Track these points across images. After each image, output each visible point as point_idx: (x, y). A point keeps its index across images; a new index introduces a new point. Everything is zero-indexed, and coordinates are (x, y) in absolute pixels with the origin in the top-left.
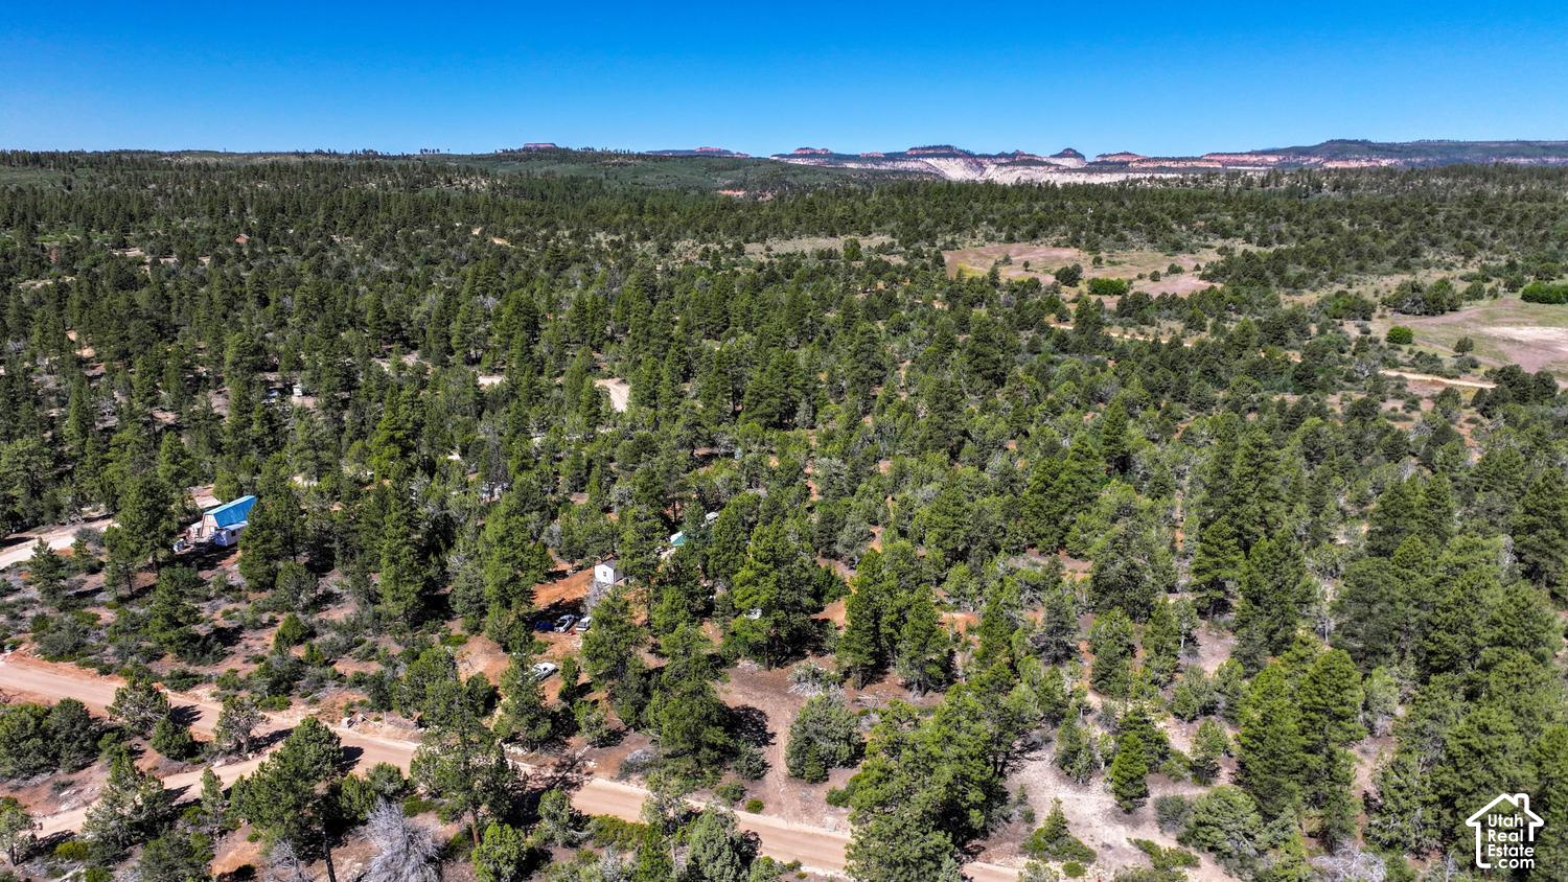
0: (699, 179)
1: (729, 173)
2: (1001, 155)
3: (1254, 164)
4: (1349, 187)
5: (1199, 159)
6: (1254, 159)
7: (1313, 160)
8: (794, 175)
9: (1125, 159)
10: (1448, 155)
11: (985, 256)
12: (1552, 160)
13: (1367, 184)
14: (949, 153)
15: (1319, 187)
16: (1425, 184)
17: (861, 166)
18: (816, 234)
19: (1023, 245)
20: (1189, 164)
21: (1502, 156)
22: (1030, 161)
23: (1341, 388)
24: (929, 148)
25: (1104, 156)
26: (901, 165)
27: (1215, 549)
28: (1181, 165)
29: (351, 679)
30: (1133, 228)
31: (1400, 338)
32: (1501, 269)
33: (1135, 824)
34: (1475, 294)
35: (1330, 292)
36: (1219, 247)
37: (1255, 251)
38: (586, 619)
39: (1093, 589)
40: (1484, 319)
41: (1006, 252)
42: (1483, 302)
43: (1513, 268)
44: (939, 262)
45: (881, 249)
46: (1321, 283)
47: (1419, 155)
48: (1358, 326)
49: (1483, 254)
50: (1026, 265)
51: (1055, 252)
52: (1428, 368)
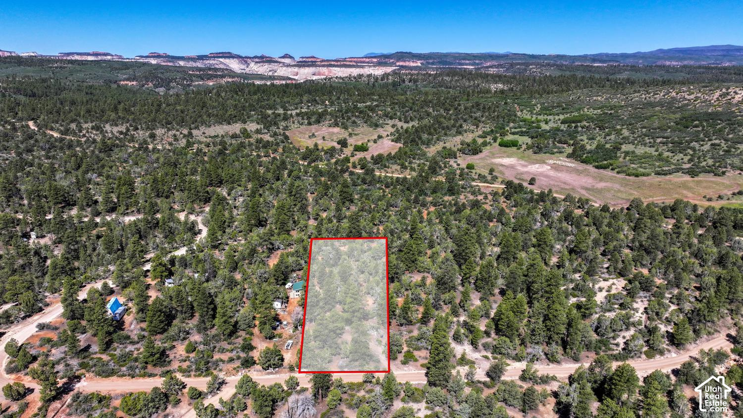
2: (256, 57)
4: (416, 81)
5: (345, 60)
6: (368, 60)
7: (391, 61)
8: (162, 73)
9: (313, 60)
10: (441, 59)
11: (303, 133)
14: (230, 56)
15: (404, 81)
16: (442, 79)
17: (186, 63)
18: (221, 123)
19: (315, 126)
21: (460, 60)
22: (270, 61)
23: (462, 192)
24: (220, 53)
25: (303, 58)
26: (207, 63)
27: (469, 267)
29: (226, 360)
30: (356, 116)
31: (470, 167)
32: (489, 132)
33: (480, 351)
34: (485, 144)
35: (439, 146)
36: (391, 124)
37: (405, 126)
38: (285, 323)
39: (438, 284)
40: (491, 155)
41: (311, 131)
42: (488, 147)
43: (492, 131)
44: (287, 138)
45: (258, 131)
46: (435, 143)
47: (431, 59)
48: (455, 162)
49: (481, 125)
50: (324, 138)
51: (332, 130)
52: (484, 180)
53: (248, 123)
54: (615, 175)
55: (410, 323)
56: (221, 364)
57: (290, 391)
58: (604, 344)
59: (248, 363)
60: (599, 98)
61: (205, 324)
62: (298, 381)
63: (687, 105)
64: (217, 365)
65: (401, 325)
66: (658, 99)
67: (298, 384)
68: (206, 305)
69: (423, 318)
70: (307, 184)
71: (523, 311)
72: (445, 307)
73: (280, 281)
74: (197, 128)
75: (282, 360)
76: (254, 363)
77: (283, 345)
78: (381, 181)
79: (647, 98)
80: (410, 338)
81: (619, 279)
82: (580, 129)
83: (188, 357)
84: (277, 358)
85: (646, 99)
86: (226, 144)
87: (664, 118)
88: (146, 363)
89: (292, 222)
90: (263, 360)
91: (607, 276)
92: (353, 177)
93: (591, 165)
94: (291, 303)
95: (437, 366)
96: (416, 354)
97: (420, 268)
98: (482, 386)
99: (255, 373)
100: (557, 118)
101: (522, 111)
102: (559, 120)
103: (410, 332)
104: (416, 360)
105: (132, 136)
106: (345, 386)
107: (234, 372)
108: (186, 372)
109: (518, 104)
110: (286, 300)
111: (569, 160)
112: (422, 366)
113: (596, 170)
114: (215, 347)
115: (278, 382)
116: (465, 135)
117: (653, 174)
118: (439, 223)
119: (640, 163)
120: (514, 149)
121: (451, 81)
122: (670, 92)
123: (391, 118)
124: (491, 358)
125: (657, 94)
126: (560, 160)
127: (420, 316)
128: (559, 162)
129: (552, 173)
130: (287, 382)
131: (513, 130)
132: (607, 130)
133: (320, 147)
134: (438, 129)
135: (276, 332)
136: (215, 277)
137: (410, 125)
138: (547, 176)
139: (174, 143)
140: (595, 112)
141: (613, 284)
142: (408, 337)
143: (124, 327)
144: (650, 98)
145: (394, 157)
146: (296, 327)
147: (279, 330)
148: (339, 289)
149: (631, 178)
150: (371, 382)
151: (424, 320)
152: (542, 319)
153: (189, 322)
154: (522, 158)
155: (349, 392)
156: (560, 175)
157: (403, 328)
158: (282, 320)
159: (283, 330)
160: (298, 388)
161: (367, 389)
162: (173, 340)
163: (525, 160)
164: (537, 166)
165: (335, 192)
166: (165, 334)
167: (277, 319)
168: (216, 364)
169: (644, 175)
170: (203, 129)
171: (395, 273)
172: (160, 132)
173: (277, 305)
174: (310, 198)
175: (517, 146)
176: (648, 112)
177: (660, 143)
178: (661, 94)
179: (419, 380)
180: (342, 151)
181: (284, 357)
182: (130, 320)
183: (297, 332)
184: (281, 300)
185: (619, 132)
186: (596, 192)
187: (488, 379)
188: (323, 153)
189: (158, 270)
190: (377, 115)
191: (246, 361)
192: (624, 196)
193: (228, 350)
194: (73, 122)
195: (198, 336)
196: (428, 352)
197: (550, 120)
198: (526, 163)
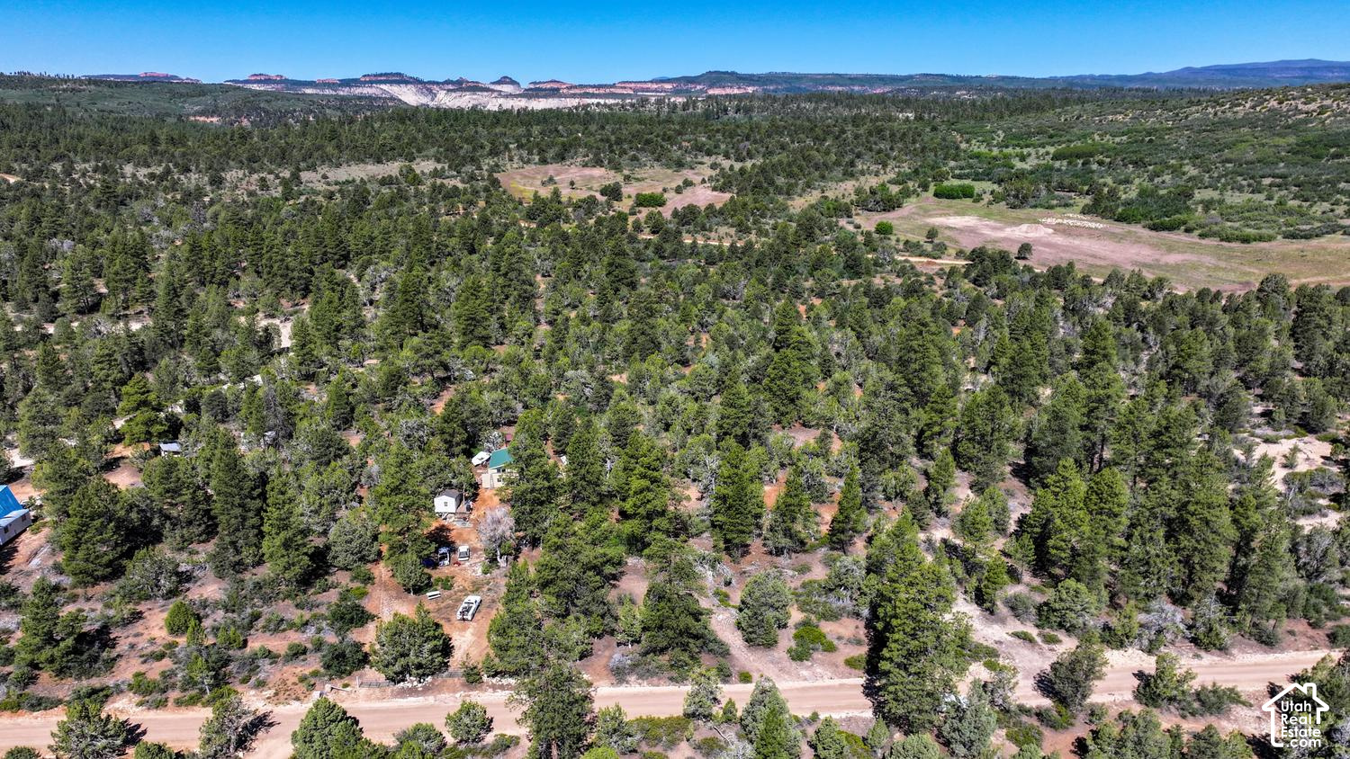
0: (167, 105)
1: (196, 99)
2: (448, 82)
3: (656, 91)
5: (613, 86)
6: (655, 86)
7: (699, 87)
8: (268, 102)
9: (555, 86)
11: (529, 177)
12: (856, 88)
13: (758, 107)
14: (400, 79)
15: (726, 110)
16: (798, 107)
17: (318, 91)
18: (363, 161)
19: (555, 166)
20: (608, 91)
23: (876, 272)
24: (381, 75)
25: (535, 83)
26: (358, 91)
28: (602, 91)
29: (283, 653)
30: (638, 149)
31: (884, 230)
32: (910, 174)
33: (1003, 621)
34: (906, 194)
35: (814, 197)
36: (709, 163)
37: (737, 166)
38: (463, 549)
39: (862, 450)
40: (921, 213)
41: (546, 173)
42: (913, 199)
43: (916, 172)
44: (495, 183)
45: (436, 174)
46: (803, 190)
47: (771, 84)
48: (848, 223)
49: (892, 163)
50: (572, 183)
51: (587, 171)
52: (918, 252)
53: (418, 160)
54: (1197, 240)
55: (801, 546)
56: (265, 665)
57: (462, 747)
58: (1325, 599)
59: (344, 662)
60: (1120, 117)
61: (238, 552)
62: (488, 715)
63: (1306, 122)
64: (254, 669)
65: (779, 552)
66: (1240, 115)
67: (487, 726)
68: (237, 500)
69: (833, 532)
70: (535, 256)
71: (1116, 509)
72: (886, 506)
73: (458, 444)
74: (312, 168)
75: (447, 649)
76: (364, 660)
77: (453, 608)
78: (698, 254)
79: (1219, 113)
80: (804, 586)
81: (1306, 439)
82: (1095, 167)
83: (172, 645)
84: (428, 646)
85: (1216, 114)
86: (369, 193)
87: (1263, 145)
88: (34, 666)
89: (497, 326)
90: (387, 654)
91: (1269, 432)
92: (636, 245)
93: (1139, 226)
94: (484, 501)
95: (912, 670)
96: (828, 628)
97: (810, 417)
98: (1034, 722)
99: (363, 691)
100: (1042, 151)
101: (968, 141)
102: (1048, 153)
103: (804, 569)
104: (830, 648)
105: (175, 183)
106: (632, 730)
107: (302, 687)
108: (153, 693)
109: (958, 131)
110: (470, 492)
111: (1088, 217)
112: (851, 663)
113: (1153, 233)
114: (256, 617)
115: (425, 721)
116: (862, 179)
117: (1279, 237)
118: (836, 326)
119: (1243, 219)
120: (968, 201)
121: (815, 110)
122: (1266, 100)
123: (709, 154)
124: (1039, 640)
125: (1239, 105)
126: (1069, 218)
127: (825, 529)
128: (1070, 222)
129: (1059, 240)
130: (454, 721)
131: (957, 172)
132: (1151, 168)
133: (564, 199)
134: (805, 170)
135: (435, 574)
136: (290, 436)
137: (749, 164)
138: (1049, 245)
139: (259, 192)
140: (1117, 140)
141: (1295, 450)
142: (798, 583)
143: (11, 563)
144: (1223, 112)
145: (721, 212)
146: (493, 560)
147: (445, 569)
148: (608, 465)
149: (1233, 245)
150: (708, 717)
151: (839, 538)
152: (1161, 532)
153: (200, 548)
154: (988, 216)
155: (645, 748)
156: (1077, 242)
157: (782, 560)
158: (458, 542)
159: (456, 569)
160: (490, 738)
161: (698, 737)
162: (140, 598)
163: (996, 220)
164: (1024, 227)
165: (597, 270)
166: (122, 581)
167: (442, 539)
168: (252, 665)
169: (1261, 239)
170: (323, 170)
171: (750, 425)
172: (235, 175)
173: (445, 504)
174: (542, 284)
175: (971, 196)
176: (1227, 136)
177: (1270, 185)
178: (1248, 105)
179: (848, 707)
180: (610, 206)
181: (453, 643)
182: (35, 545)
183: (496, 572)
184: (456, 492)
185: (1177, 172)
186: (1168, 271)
187: (1046, 702)
188: (570, 209)
189: (138, 419)
190: (680, 148)
191: (337, 657)
192: (1232, 276)
193: (292, 625)
194: (57, 161)
195: (215, 587)
196: (862, 624)
197: (1029, 155)
198: (998, 225)
